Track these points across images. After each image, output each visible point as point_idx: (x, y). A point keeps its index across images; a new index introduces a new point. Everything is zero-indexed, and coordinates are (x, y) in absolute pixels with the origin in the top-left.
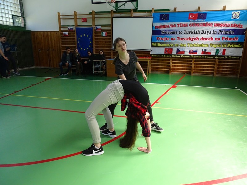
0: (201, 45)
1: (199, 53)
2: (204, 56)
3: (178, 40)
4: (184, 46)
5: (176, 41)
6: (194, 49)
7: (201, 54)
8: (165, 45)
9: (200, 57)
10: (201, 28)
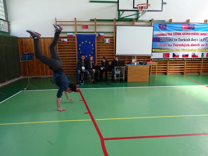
0: (191, 50)
1: (190, 56)
2: (193, 58)
3: (174, 46)
4: (178, 51)
5: (172, 46)
6: (186, 53)
7: (191, 57)
8: (163, 50)
9: (191, 60)
10: (191, 36)
